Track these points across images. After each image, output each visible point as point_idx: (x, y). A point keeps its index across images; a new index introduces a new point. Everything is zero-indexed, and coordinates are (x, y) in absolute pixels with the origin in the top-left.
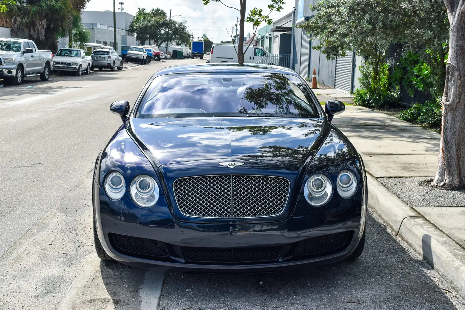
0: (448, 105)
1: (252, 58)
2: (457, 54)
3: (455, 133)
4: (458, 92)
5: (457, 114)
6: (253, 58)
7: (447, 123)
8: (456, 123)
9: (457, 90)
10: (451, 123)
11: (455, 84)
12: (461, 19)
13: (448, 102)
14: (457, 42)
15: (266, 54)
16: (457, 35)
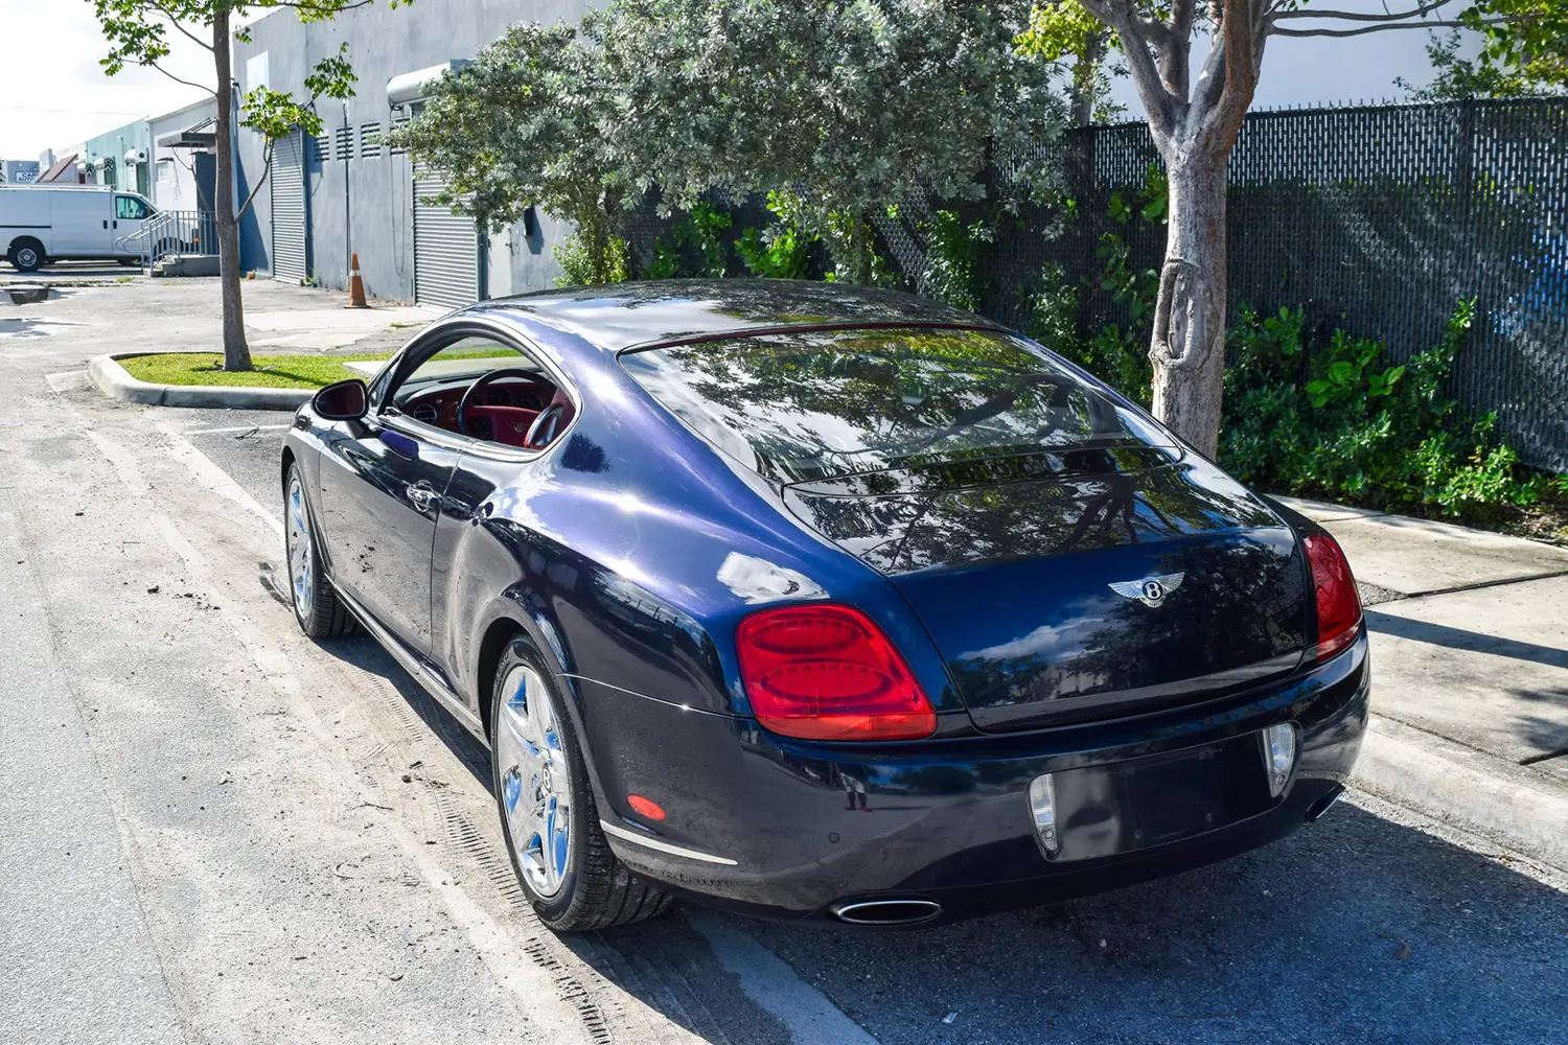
0: (1181, 367)
1: (110, 225)
2: (1197, 234)
3: (1196, 437)
4: (1206, 334)
5: (1203, 388)
6: (115, 224)
7: (1178, 411)
8: (1199, 414)
9: (1203, 328)
10: (1189, 412)
11: (1199, 313)
12: (1206, 146)
13: (1177, 357)
14: (1196, 203)
15: (153, 213)
16: (1196, 186)
